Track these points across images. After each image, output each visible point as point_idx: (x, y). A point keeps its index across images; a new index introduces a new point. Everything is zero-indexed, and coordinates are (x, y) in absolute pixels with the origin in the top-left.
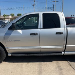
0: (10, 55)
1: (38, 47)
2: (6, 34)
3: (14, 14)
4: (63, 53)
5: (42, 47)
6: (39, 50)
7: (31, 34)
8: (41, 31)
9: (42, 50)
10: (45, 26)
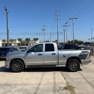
0: (26, 67)
1: (43, 62)
2: (25, 55)
3: (22, 39)
4: (57, 66)
5: (45, 62)
6: (43, 64)
7: (39, 55)
8: (44, 53)
9: (45, 64)
10: (46, 50)
